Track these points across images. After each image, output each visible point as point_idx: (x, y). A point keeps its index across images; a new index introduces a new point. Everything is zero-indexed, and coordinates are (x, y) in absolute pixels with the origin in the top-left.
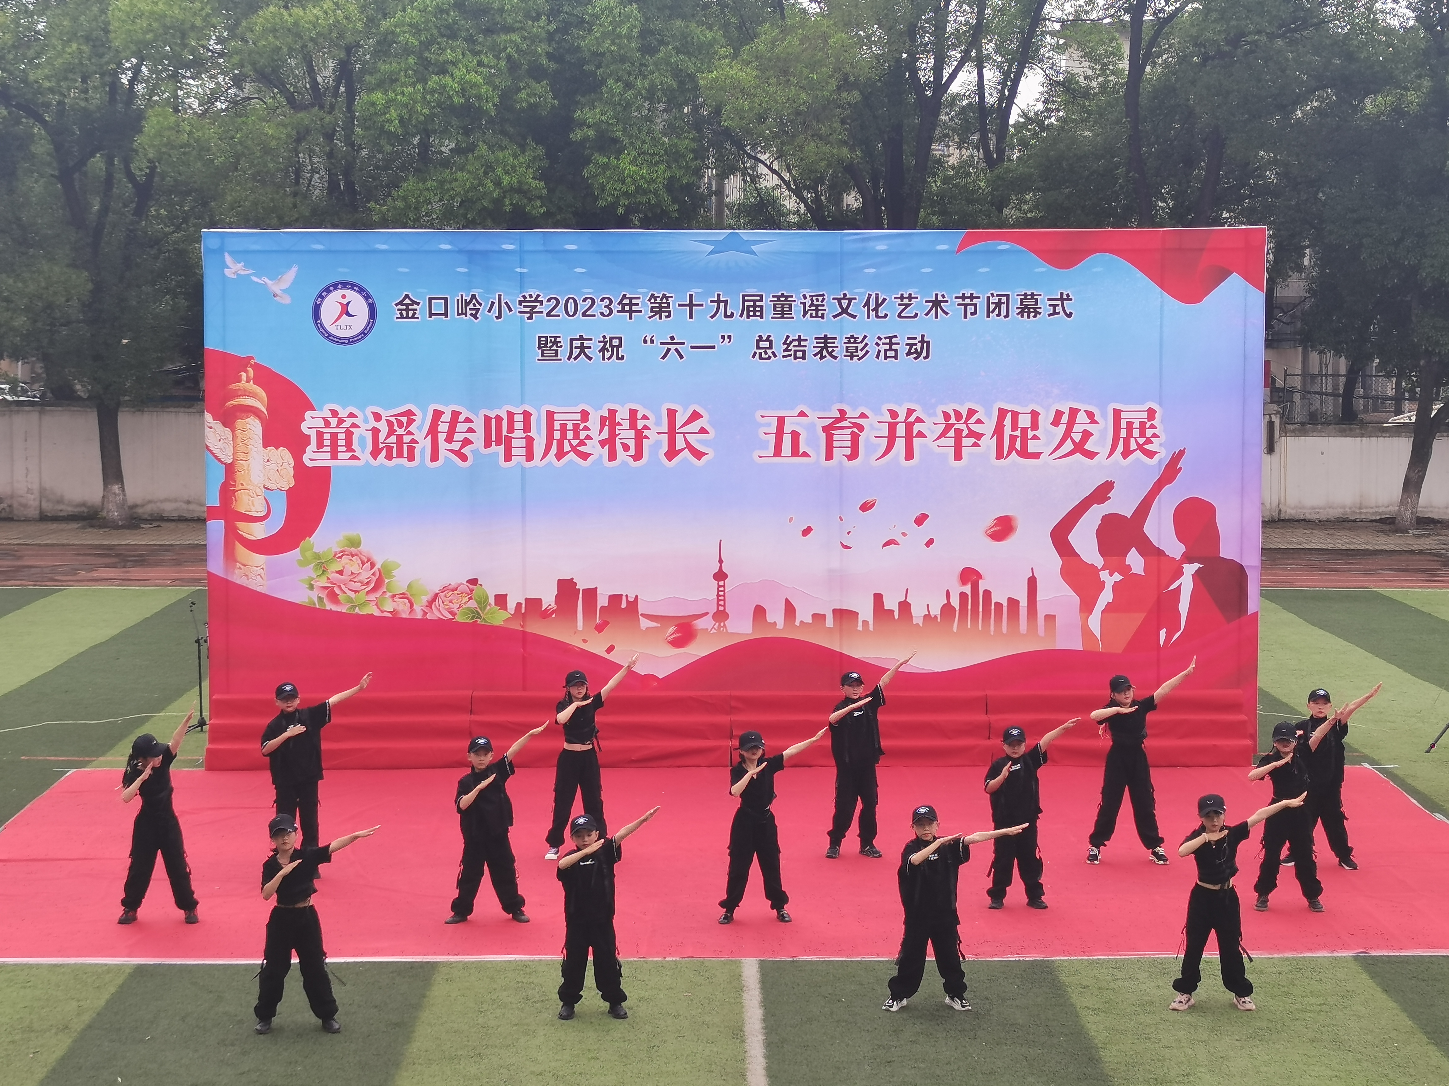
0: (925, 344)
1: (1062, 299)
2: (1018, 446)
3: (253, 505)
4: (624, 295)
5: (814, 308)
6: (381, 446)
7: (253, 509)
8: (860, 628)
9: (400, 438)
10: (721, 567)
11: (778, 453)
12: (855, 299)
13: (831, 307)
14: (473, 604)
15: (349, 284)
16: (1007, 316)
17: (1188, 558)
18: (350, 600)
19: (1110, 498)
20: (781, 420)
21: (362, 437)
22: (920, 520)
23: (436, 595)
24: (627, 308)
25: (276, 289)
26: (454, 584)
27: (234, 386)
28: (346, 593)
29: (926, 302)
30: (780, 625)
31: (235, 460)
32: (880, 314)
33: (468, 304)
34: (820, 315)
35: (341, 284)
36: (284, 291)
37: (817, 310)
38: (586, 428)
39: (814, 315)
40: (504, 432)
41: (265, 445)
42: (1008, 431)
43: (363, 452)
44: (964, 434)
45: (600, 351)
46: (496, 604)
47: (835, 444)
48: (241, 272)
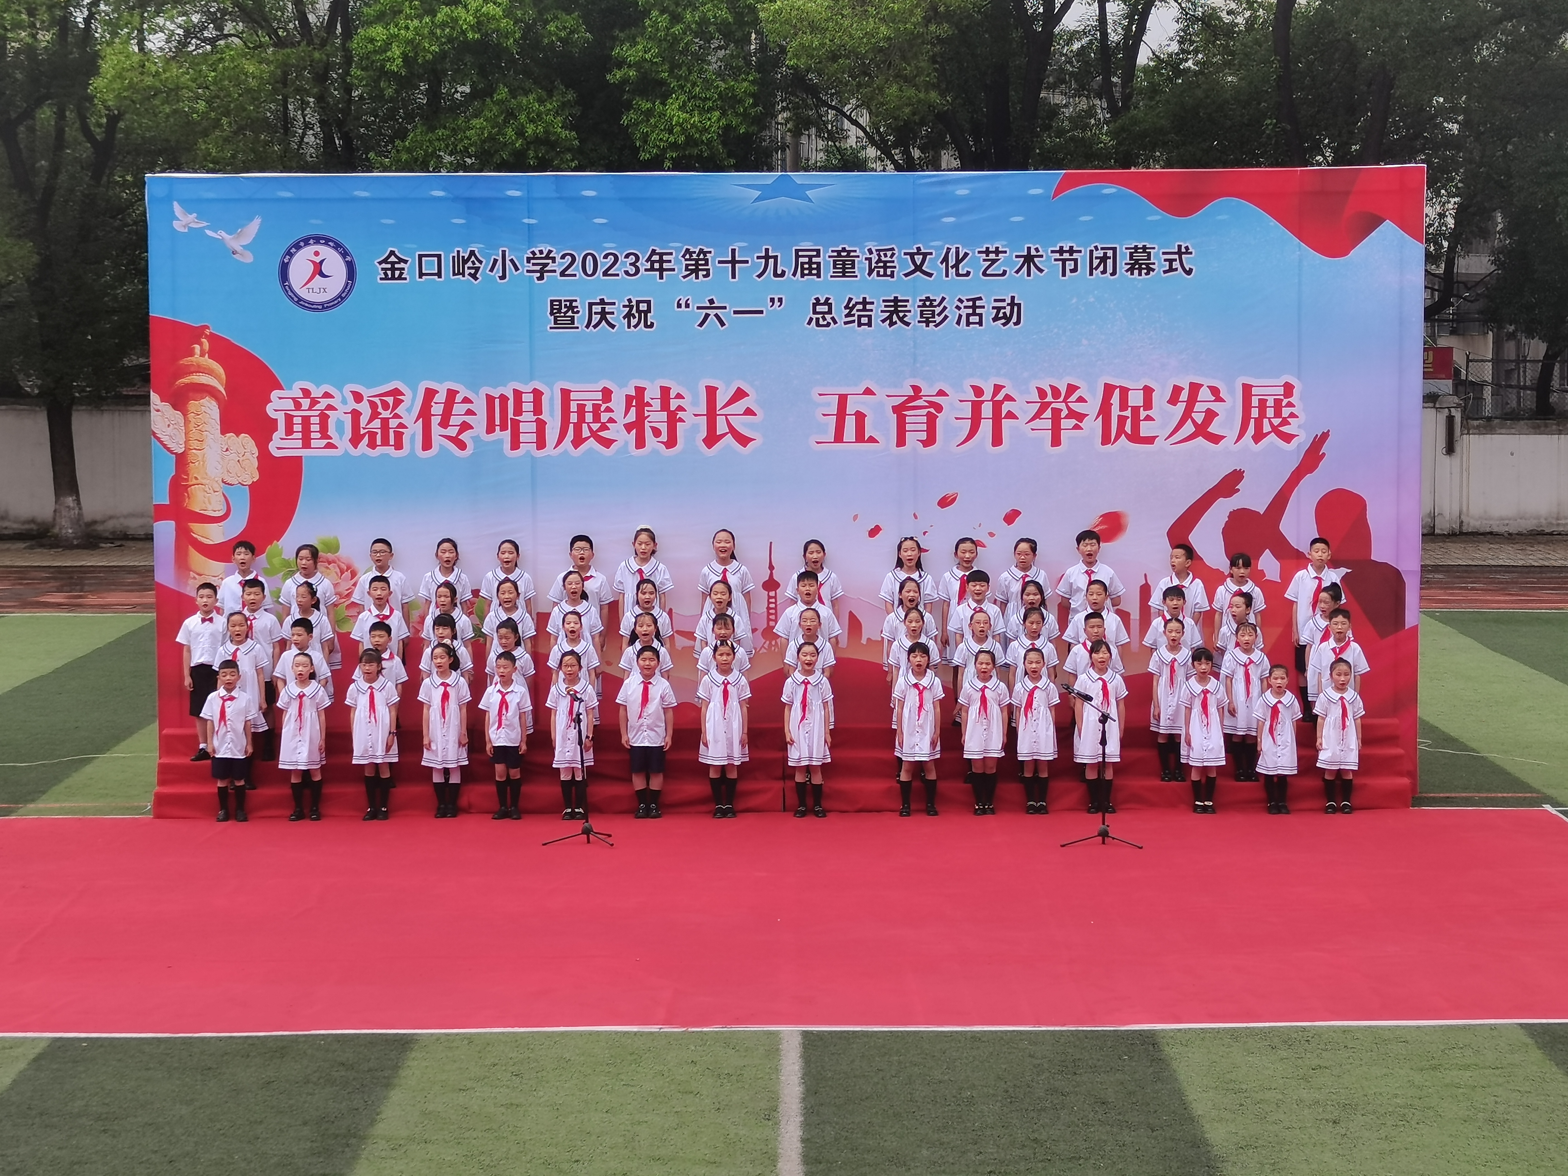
0: (1016, 309)
1: (1180, 253)
2: (1128, 428)
3: (210, 503)
4: (654, 251)
5: (882, 264)
7: (210, 508)
9: (385, 422)
10: (771, 574)
11: (839, 437)
12: (931, 254)
13: (901, 264)
15: (323, 239)
16: (1114, 273)
17: (1333, 562)
19: (1238, 490)
20: (843, 400)
21: (340, 421)
22: (1011, 517)
24: (657, 266)
25: (236, 245)
27: (186, 361)
29: (1017, 257)
31: (187, 449)
32: (961, 272)
33: (465, 261)
34: (889, 272)
35: (313, 238)
36: (245, 247)
37: (885, 268)
39: (882, 273)
40: (511, 415)
41: (224, 432)
42: (1115, 411)
43: (341, 439)
44: (1063, 415)
45: (624, 318)
47: (908, 427)
48: (193, 225)
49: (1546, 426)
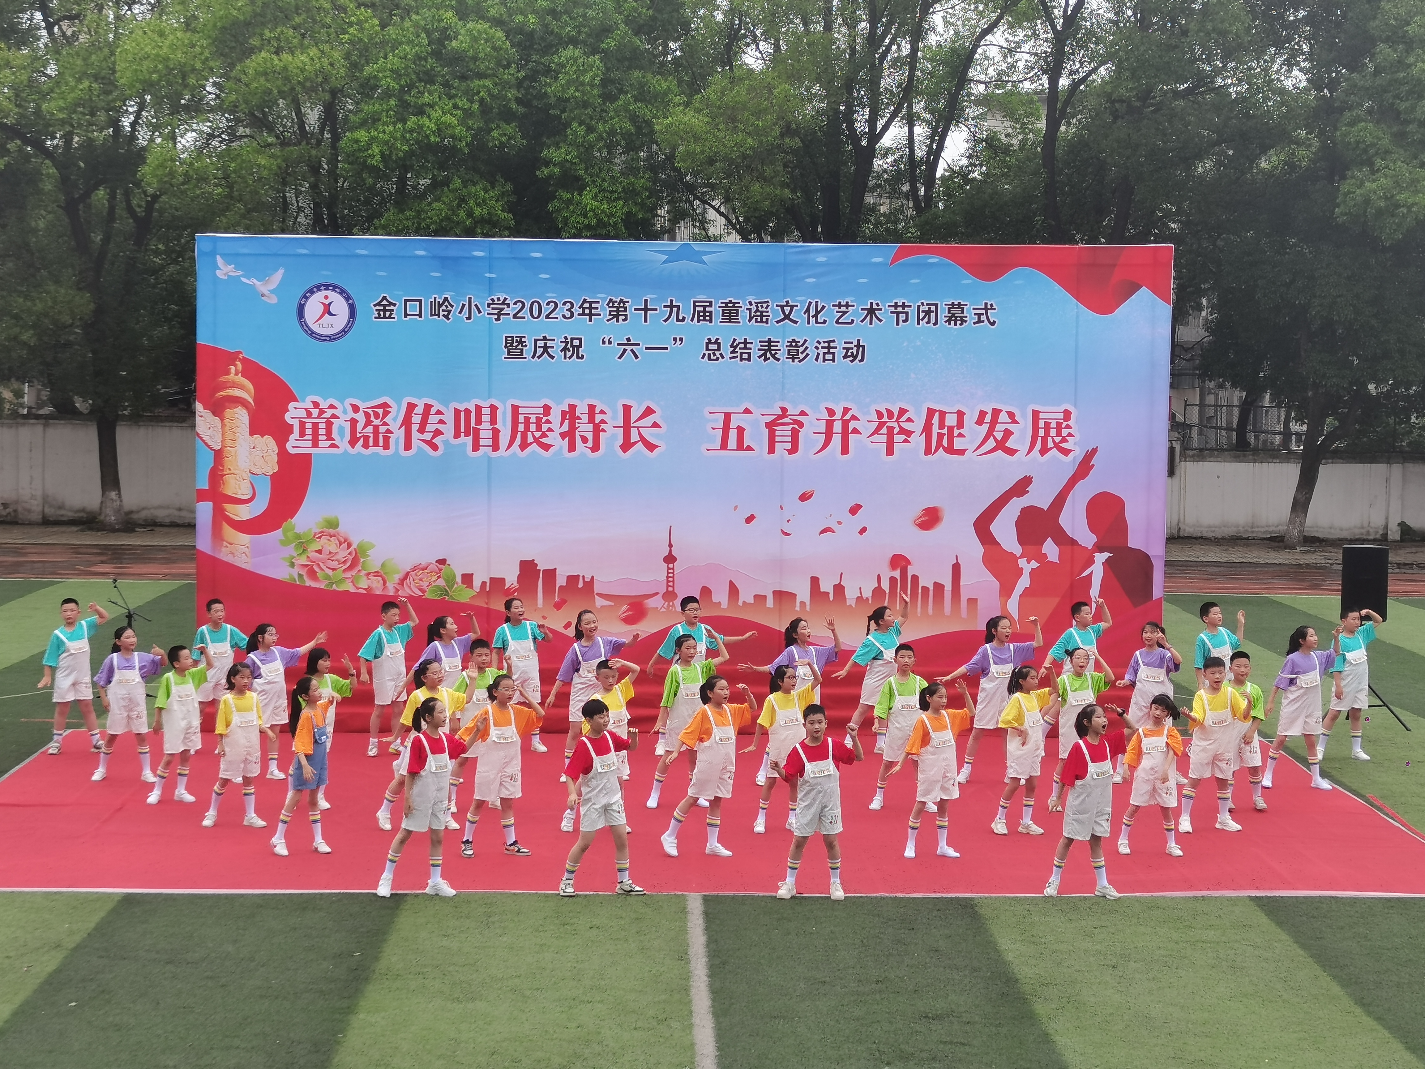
0: (861, 348)
1: (986, 309)
2: (945, 443)
3: (240, 488)
4: (585, 300)
5: (759, 314)
6: (358, 435)
7: (240, 492)
8: (798, 608)
9: (376, 428)
10: (670, 551)
11: (724, 446)
12: (797, 306)
13: (774, 313)
14: (441, 582)
15: (331, 286)
16: (935, 324)
17: (1099, 548)
18: (328, 577)
19: (1028, 492)
20: (728, 416)
21: (341, 427)
22: (855, 510)
23: (408, 574)
24: (587, 311)
25: (264, 290)
26: (424, 563)
27: (224, 378)
28: (323, 570)
29: (862, 309)
30: (725, 604)
31: (223, 446)
32: (819, 320)
33: (440, 305)
34: (764, 319)
35: (324, 285)
36: (271, 291)
37: (762, 316)
38: (548, 422)
39: (759, 320)
40: (473, 424)
41: (252, 434)
42: (935, 429)
43: (342, 440)
44: (896, 431)
45: (561, 351)
46: (463, 583)
47: (777, 439)
48: (231, 274)
49: (1245, 456)
